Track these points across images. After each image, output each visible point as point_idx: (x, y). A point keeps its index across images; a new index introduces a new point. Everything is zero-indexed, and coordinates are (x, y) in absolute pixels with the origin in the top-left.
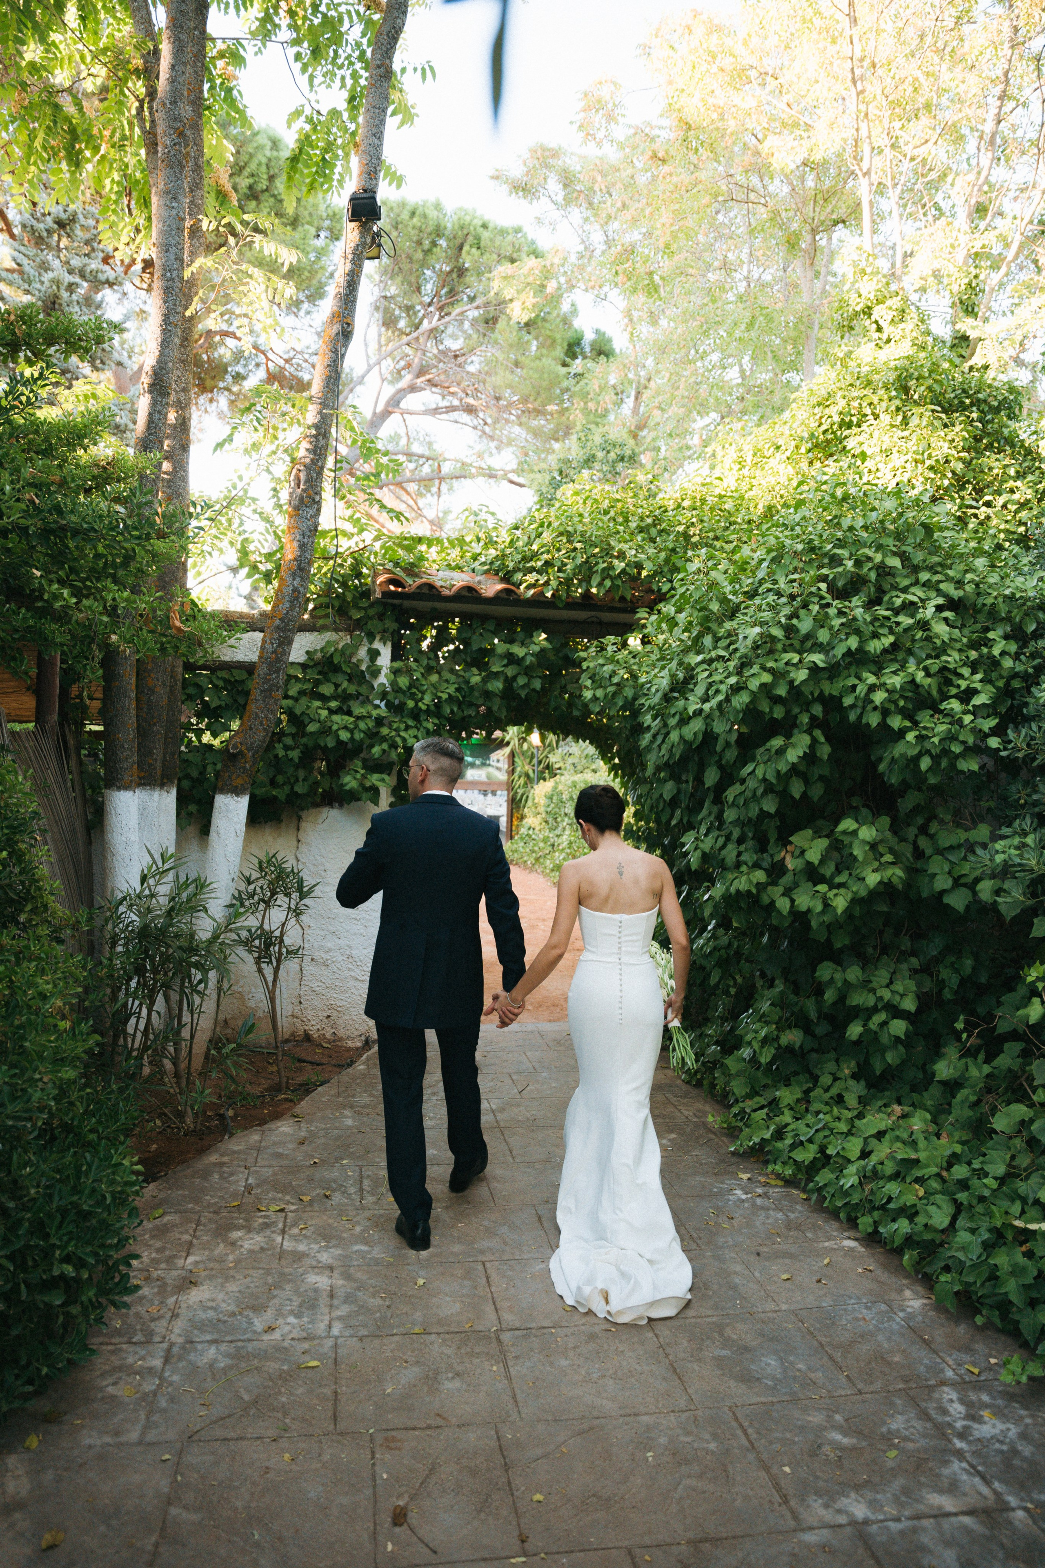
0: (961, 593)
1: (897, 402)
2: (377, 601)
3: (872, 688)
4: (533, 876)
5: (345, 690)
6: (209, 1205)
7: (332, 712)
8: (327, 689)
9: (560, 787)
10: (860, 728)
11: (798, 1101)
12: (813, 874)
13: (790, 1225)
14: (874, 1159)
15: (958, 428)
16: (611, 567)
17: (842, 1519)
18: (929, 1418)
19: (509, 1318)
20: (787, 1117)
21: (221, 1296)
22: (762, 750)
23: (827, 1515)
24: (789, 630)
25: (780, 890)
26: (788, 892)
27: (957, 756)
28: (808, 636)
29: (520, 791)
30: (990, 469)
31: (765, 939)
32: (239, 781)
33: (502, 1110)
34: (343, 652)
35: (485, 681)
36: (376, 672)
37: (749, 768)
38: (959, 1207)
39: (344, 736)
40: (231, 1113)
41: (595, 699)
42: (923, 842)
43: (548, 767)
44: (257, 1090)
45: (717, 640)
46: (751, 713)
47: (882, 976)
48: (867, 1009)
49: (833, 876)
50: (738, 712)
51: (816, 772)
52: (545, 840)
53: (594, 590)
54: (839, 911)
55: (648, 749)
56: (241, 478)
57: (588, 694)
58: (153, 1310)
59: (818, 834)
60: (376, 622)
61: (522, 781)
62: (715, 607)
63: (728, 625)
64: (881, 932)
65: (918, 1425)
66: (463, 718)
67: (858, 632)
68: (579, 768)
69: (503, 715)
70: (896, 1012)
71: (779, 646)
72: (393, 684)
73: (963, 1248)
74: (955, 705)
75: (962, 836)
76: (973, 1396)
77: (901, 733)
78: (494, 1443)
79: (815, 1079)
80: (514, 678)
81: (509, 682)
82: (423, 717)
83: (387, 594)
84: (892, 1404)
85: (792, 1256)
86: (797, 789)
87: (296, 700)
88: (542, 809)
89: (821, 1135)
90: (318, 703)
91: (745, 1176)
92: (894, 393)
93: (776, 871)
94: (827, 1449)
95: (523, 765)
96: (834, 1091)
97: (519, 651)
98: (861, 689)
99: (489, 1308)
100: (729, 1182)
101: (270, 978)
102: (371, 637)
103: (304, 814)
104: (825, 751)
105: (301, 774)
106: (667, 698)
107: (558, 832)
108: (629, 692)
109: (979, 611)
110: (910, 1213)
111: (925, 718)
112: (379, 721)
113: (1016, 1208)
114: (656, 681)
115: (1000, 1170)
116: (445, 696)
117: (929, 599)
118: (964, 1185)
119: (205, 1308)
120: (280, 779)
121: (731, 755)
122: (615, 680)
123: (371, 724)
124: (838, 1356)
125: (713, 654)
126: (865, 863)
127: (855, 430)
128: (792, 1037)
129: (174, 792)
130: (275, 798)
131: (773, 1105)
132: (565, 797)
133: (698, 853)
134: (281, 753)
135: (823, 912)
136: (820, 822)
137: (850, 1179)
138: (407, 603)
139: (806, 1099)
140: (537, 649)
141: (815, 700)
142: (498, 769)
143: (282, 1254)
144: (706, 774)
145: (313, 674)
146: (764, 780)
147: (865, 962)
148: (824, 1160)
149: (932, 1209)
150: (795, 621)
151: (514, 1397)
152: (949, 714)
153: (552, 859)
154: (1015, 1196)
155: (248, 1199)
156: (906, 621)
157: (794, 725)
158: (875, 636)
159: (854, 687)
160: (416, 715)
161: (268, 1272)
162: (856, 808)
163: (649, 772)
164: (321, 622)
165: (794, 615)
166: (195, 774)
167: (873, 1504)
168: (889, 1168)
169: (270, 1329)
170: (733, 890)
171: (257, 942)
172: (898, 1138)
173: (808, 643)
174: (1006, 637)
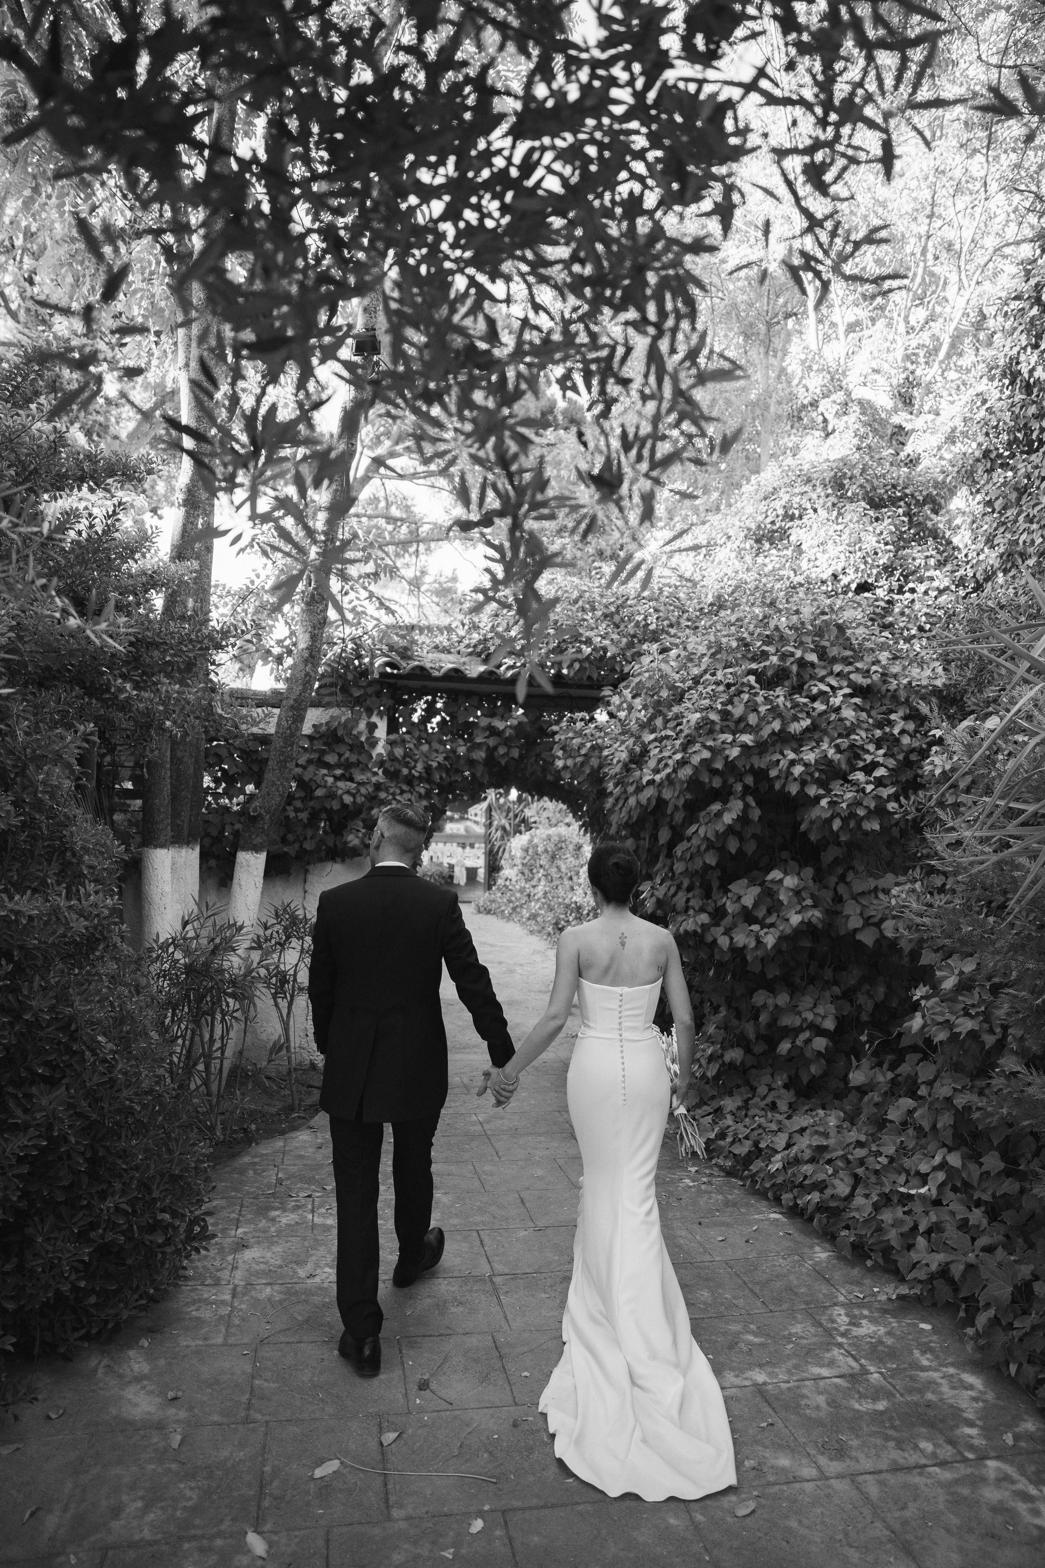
0: (869, 681)
1: (833, 499)
2: (375, 681)
3: (792, 763)
4: (511, 925)
5: (347, 759)
6: (248, 1193)
7: (337, 778)
8: (331, 759)
9: (536, 841)
10: (784, 795)
11: (739, 1108)
12: (748, 916)
13: (727, 1203)
14: (795, 1149)
15: (887, 521)
16: (580, 651)
17: (747, 1383)
18: (820, 1325)
19: (499, 1268)
20: (729, 1121)
21: (269, 1255)
22: (703, 813)
23: (738, 1381)
24: (725, 715)
25: (721, 929)
26: (727, 932)
27: (862, 818)
28: (742, 719)
29: (497, 844)
30: (914, 559)
31: (711, 973)
32: (259, 840)
33: (488, 1122)
34: (345, 725)
35: (469, 750)
36: (373, 743)
37: (693, 828)
38: (857, 1179)
39: (348, 799)
40: (253, 1127)
41: (565, 767)
42: (841, 889)
43: (524, 821)
44: (274, 1110)
45: (666, 721)
46: (693, 783)
47: (807, 1001)
48: (794, 1029)
49: (764, 918)
50: (683, 782)
51: (749, 831)
52: (522, 891)
53: (565, 671)
54: (769, 947)
55: (611, 811)
56: (258, 576)
57: (560, 764)
58: (217, 1263)
59: (752, 883)
60: (374, 698)
61: (499, 834)
62: (664, 694)
63: (676, 709)
64: (808, 965)
65: (812, 1330)
66: (451, 783)
67: (780, 716)
68: (554, 821)
69: (486, 780)
70: (819, 1031)
71: (718, 727)
72: (391, 754)
73: (857, 1209)
74: (860, 776)
75: (872, 883)
76: (856, 1312)
77: (818, 798)
78: (490, 1344)
79: (753, 1089)
80: (495, 748)
81: (491, 751)
82: (416, 782)
83: (384, 675)
84: (794, 1318)
85: (727, 1225)
86: (733, 846)
87: (305, 768)
88: (518, 861)
89: (756, 1133)
90: (325, 771)
91: (693, 1169)
92: (830, 491)
93: (718, 914)
94: (742, 1345)
95: (499, 819)
96: (769, 1099)
97: (500, 725)
98: (783, 764)
99: (484, 1260)
100: (680, 1174)
101: (285, 1012)
102: (369, 712)
103: (310, 868)
104: (756, 814)
105: (309, 833)
106: (626, 768)
107: (534, 883)
108: (595, 762)
109: (884, 696)
110: (821, 1186)
111: (837, 788)
112: (378, 787)
113: (902, 1179)
114: (617, 754)
115: (891, 1150)
116: (435, 764)
117: (841, 688)
118: (862, 1162)
119: (258, 1263)
120: (290, 837)
121: (679, 817)
122: (583, 751)
123: (371, 790)
124: (757, 1289)
125: (663, 733)
126: (790, 906)
127: (797, 522)
128: (734, 1055)
129: (198, 849)
130: (286, 854)
131: (718, 1112)
132: (540, 849)
133: (654, 899)
134: (292, 815)
135: (756, 948)
136: (755, 873)
137: (776, 1165)
138: (400, 682)
139: (746, 1105)
140: (515, 722)
141: (746, 772)
142: (476, 822)
143: (314, 1226)
144: (660, 833)
145: (318, 745)
146: (706, 838)
147: (794, 990)
148: (757, 1152)
149: (837, 1182)
150: (729, 708)
151: (506, 1317)
152: (855, 783)
153: (528, 909)
154: (902, 1170)
155: (282, 1189)
156: (820, 707)
157: (730, 793)
158: (796, 719)
159: (778, 761)
160: (410, 781)
161: (304, 1238)
162: (786, 861)
163: (613, 831)
164: (327, 699)
165: (730, 702)
166: (214, 832)
167: (771, 1375)
168: (808, 1154)
169: (311, 1276)
170: (682, 930)
171: (274, 980)
172: (816, 1132)
173: (739, 725)
174: (905, 718)
